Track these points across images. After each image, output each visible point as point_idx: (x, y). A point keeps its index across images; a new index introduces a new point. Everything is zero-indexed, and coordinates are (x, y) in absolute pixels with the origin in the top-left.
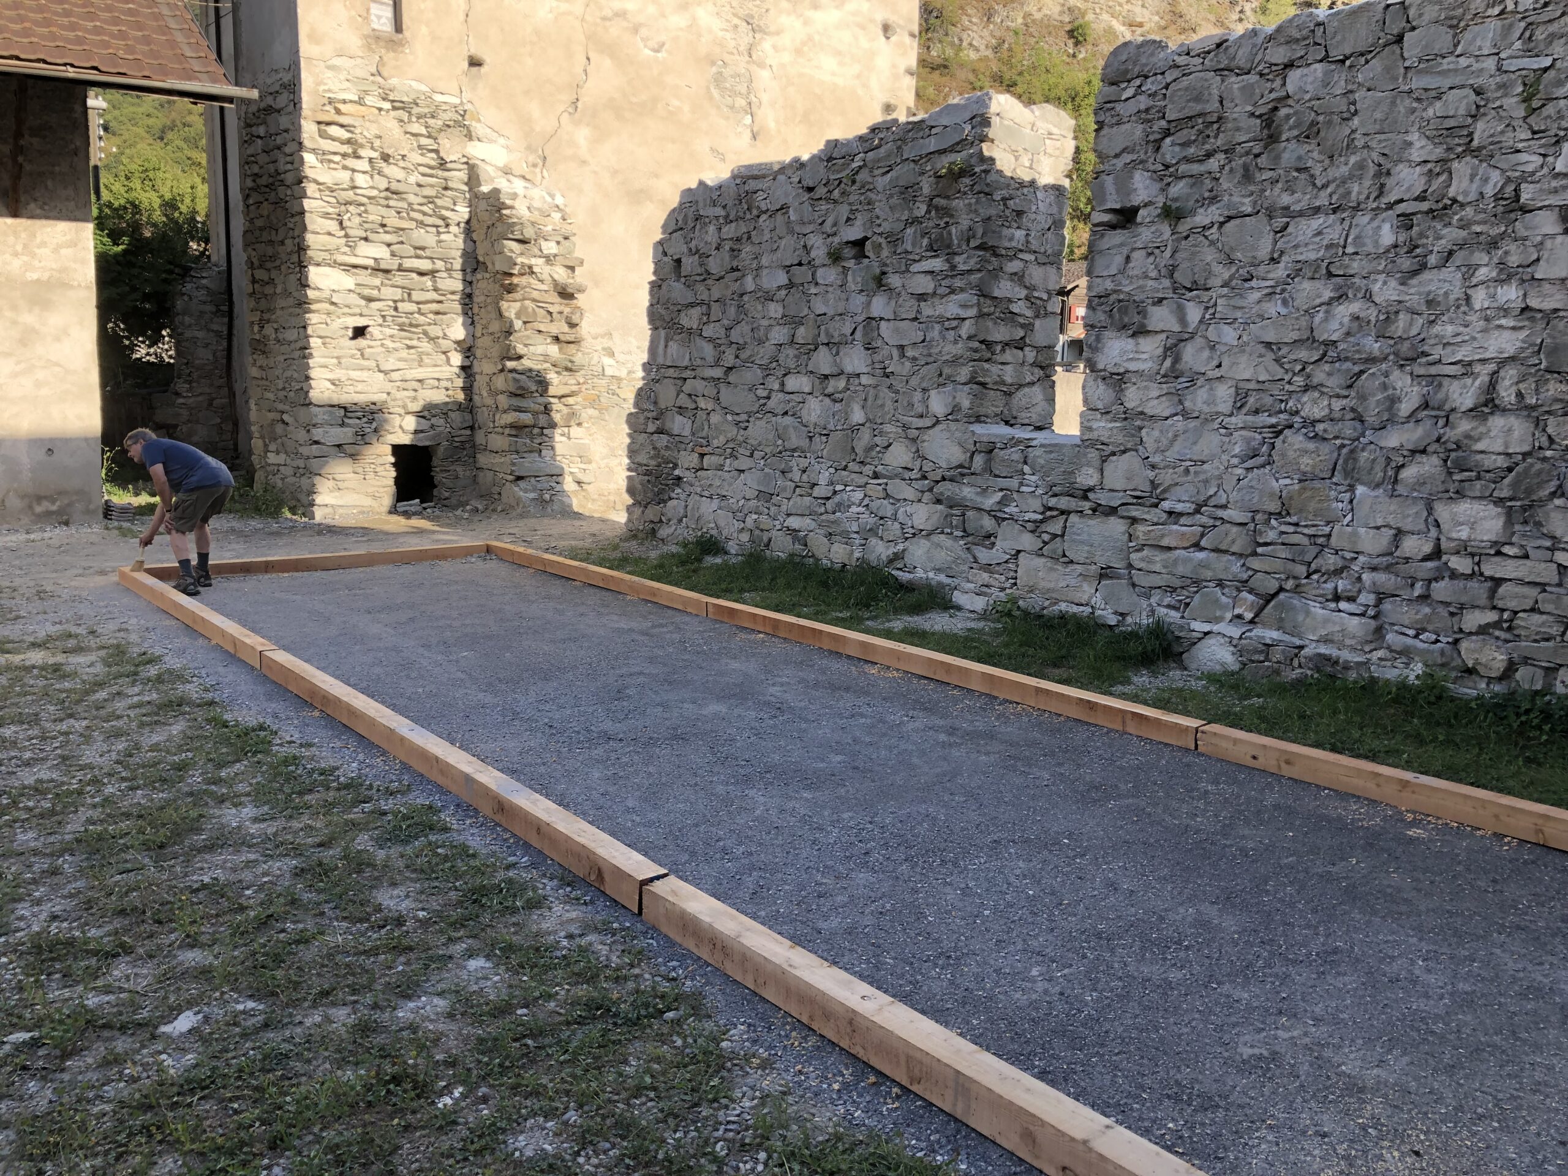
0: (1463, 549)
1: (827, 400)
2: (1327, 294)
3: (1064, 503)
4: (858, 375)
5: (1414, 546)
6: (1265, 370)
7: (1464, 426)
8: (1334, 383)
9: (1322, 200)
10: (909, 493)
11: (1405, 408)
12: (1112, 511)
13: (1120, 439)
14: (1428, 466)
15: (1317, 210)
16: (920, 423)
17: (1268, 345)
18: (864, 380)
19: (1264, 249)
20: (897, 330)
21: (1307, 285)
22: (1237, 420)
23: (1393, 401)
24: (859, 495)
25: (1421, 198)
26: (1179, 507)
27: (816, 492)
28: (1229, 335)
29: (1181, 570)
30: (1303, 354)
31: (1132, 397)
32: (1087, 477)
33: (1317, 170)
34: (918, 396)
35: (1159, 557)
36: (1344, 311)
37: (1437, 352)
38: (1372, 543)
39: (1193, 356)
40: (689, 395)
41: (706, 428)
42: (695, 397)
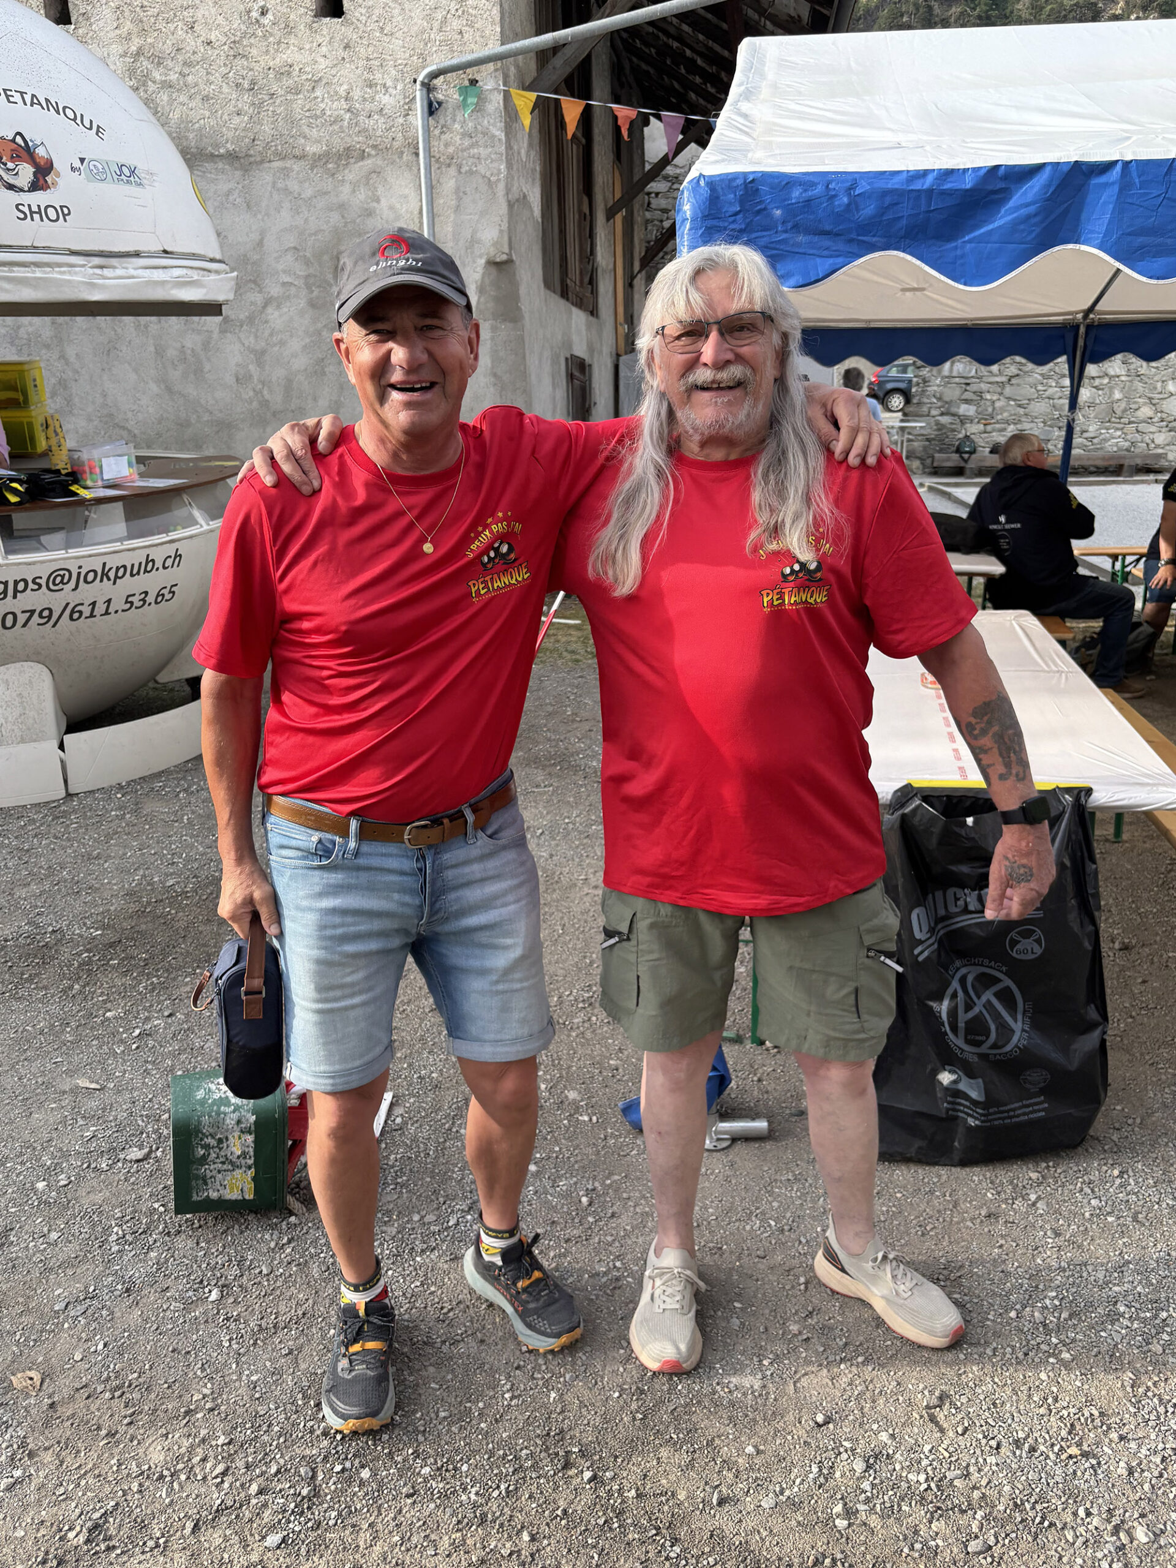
1: (1094, 390)
4: (1118, 377)
10: (1153, 429)
16: (1161, 396)
18: (1123, 378)
24: (1119, 433)
27: (1085, 435)
34: (1159, 385)
40: (974, 393)
41: (990, 410)
42: (980, 394)
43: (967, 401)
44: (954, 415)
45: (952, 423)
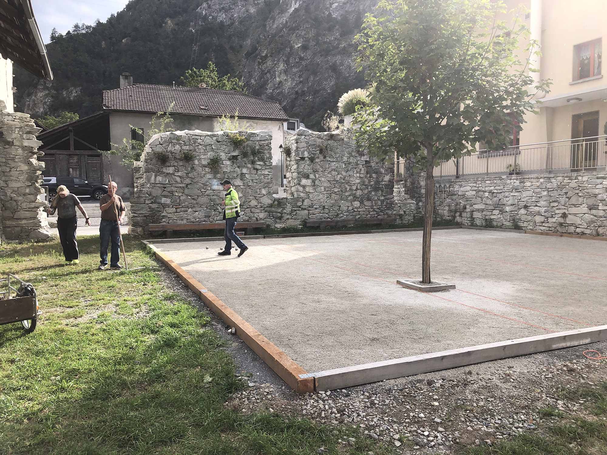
0: (356, 208)
2: (337, 174)
3: (296, 209)
4: (240, 186)
5: (350, 208)
6: (329, 185)
7: (354, 192)
8: (338, 187)
9: (334, 160)
10: (258, 211)
11: (348, 190)
12: (305, 209)
13: (306, 196)
14: (351, 197)
15: (334, 161)
17: (328, 181)
18: (242, 187)
19: (327, 166)
20: (251, 176)
21: (333, 172)
22: (325, 192)
23: (346, 189)
25: (347, 161)
26: (317, 207)
28: (323, 179)
29: (318, 217)
30: (334, 182)
31: (307, 189)
32: (299, 204)
33: (334, 155)
34: (258, 190)
35: (314, 215)
36: (339, 176)
37: (351, 182)
38: (345, 208)
39: (317, 182)
40: (169, 192)
41: (178, 201)
42: (172, 192)
43: (165, 196)
44: (159, 203)
45: (157, 208)
